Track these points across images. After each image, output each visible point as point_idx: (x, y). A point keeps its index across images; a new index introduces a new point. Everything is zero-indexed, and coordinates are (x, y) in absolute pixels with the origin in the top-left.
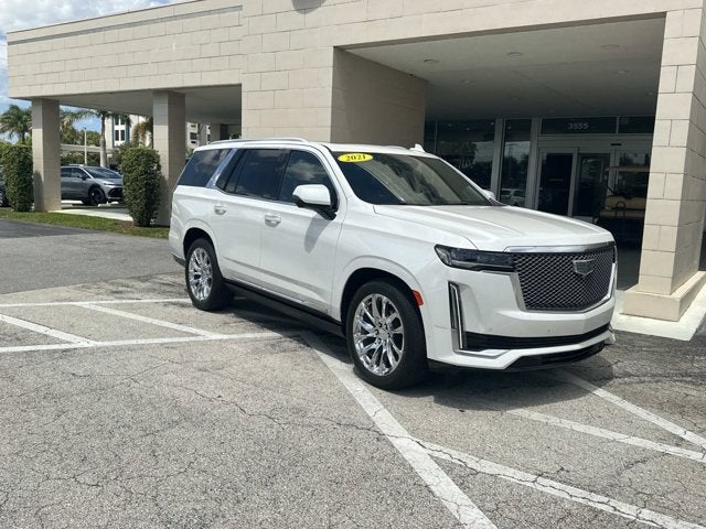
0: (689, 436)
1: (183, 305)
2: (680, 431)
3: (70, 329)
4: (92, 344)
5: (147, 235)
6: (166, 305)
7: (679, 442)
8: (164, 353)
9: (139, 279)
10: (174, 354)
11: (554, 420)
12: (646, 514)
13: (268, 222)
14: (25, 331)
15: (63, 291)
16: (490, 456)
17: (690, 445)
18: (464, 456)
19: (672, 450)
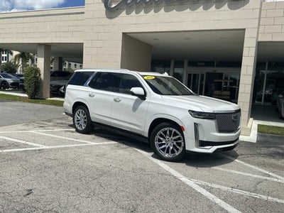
0: (270, 174)
1: (72, 132)
2: (267, 172)
3: (34, 141)
4: (48, 147)
5: (35, 102)
6: (66, 131)
7: (269, 176)
8: (79, 150)
9: (46, 121)
10: (83, 150)
11: (227, 170)
12: (269, 198)
13: (115, 100)
14: (16, 142)
15: (19, 126)
16: (214, 182)
17: (272, 177)
18: (206, 183)
19: (268, 178)
